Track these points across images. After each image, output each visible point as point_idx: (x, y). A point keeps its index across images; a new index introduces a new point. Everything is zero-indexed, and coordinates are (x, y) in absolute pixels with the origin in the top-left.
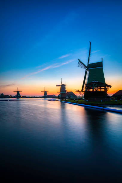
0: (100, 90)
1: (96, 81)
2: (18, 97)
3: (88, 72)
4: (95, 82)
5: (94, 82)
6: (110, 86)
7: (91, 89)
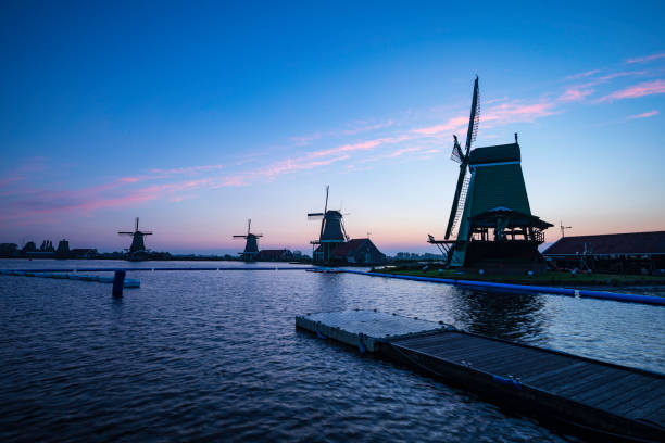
1: (504, 209)
2: (138, 257)
4: (500, 211)
5: (497, 209)
7: (479, 232)
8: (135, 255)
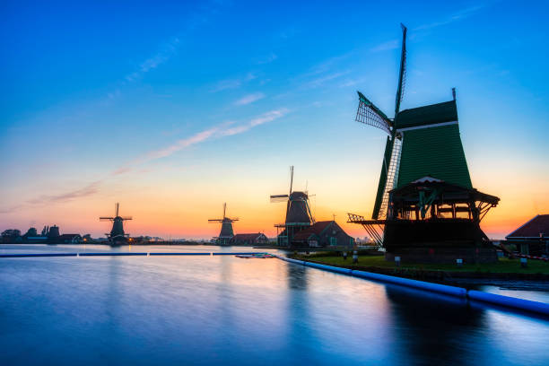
0: (450, 215)
1: (431, 180)
2: (117, 242)
3: (398, 144)
5: (422, 180)
6: (494, 201)
7: (413, 209)
8: (115, 239)
